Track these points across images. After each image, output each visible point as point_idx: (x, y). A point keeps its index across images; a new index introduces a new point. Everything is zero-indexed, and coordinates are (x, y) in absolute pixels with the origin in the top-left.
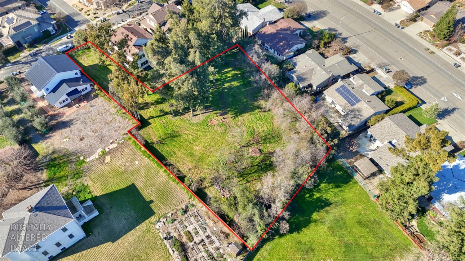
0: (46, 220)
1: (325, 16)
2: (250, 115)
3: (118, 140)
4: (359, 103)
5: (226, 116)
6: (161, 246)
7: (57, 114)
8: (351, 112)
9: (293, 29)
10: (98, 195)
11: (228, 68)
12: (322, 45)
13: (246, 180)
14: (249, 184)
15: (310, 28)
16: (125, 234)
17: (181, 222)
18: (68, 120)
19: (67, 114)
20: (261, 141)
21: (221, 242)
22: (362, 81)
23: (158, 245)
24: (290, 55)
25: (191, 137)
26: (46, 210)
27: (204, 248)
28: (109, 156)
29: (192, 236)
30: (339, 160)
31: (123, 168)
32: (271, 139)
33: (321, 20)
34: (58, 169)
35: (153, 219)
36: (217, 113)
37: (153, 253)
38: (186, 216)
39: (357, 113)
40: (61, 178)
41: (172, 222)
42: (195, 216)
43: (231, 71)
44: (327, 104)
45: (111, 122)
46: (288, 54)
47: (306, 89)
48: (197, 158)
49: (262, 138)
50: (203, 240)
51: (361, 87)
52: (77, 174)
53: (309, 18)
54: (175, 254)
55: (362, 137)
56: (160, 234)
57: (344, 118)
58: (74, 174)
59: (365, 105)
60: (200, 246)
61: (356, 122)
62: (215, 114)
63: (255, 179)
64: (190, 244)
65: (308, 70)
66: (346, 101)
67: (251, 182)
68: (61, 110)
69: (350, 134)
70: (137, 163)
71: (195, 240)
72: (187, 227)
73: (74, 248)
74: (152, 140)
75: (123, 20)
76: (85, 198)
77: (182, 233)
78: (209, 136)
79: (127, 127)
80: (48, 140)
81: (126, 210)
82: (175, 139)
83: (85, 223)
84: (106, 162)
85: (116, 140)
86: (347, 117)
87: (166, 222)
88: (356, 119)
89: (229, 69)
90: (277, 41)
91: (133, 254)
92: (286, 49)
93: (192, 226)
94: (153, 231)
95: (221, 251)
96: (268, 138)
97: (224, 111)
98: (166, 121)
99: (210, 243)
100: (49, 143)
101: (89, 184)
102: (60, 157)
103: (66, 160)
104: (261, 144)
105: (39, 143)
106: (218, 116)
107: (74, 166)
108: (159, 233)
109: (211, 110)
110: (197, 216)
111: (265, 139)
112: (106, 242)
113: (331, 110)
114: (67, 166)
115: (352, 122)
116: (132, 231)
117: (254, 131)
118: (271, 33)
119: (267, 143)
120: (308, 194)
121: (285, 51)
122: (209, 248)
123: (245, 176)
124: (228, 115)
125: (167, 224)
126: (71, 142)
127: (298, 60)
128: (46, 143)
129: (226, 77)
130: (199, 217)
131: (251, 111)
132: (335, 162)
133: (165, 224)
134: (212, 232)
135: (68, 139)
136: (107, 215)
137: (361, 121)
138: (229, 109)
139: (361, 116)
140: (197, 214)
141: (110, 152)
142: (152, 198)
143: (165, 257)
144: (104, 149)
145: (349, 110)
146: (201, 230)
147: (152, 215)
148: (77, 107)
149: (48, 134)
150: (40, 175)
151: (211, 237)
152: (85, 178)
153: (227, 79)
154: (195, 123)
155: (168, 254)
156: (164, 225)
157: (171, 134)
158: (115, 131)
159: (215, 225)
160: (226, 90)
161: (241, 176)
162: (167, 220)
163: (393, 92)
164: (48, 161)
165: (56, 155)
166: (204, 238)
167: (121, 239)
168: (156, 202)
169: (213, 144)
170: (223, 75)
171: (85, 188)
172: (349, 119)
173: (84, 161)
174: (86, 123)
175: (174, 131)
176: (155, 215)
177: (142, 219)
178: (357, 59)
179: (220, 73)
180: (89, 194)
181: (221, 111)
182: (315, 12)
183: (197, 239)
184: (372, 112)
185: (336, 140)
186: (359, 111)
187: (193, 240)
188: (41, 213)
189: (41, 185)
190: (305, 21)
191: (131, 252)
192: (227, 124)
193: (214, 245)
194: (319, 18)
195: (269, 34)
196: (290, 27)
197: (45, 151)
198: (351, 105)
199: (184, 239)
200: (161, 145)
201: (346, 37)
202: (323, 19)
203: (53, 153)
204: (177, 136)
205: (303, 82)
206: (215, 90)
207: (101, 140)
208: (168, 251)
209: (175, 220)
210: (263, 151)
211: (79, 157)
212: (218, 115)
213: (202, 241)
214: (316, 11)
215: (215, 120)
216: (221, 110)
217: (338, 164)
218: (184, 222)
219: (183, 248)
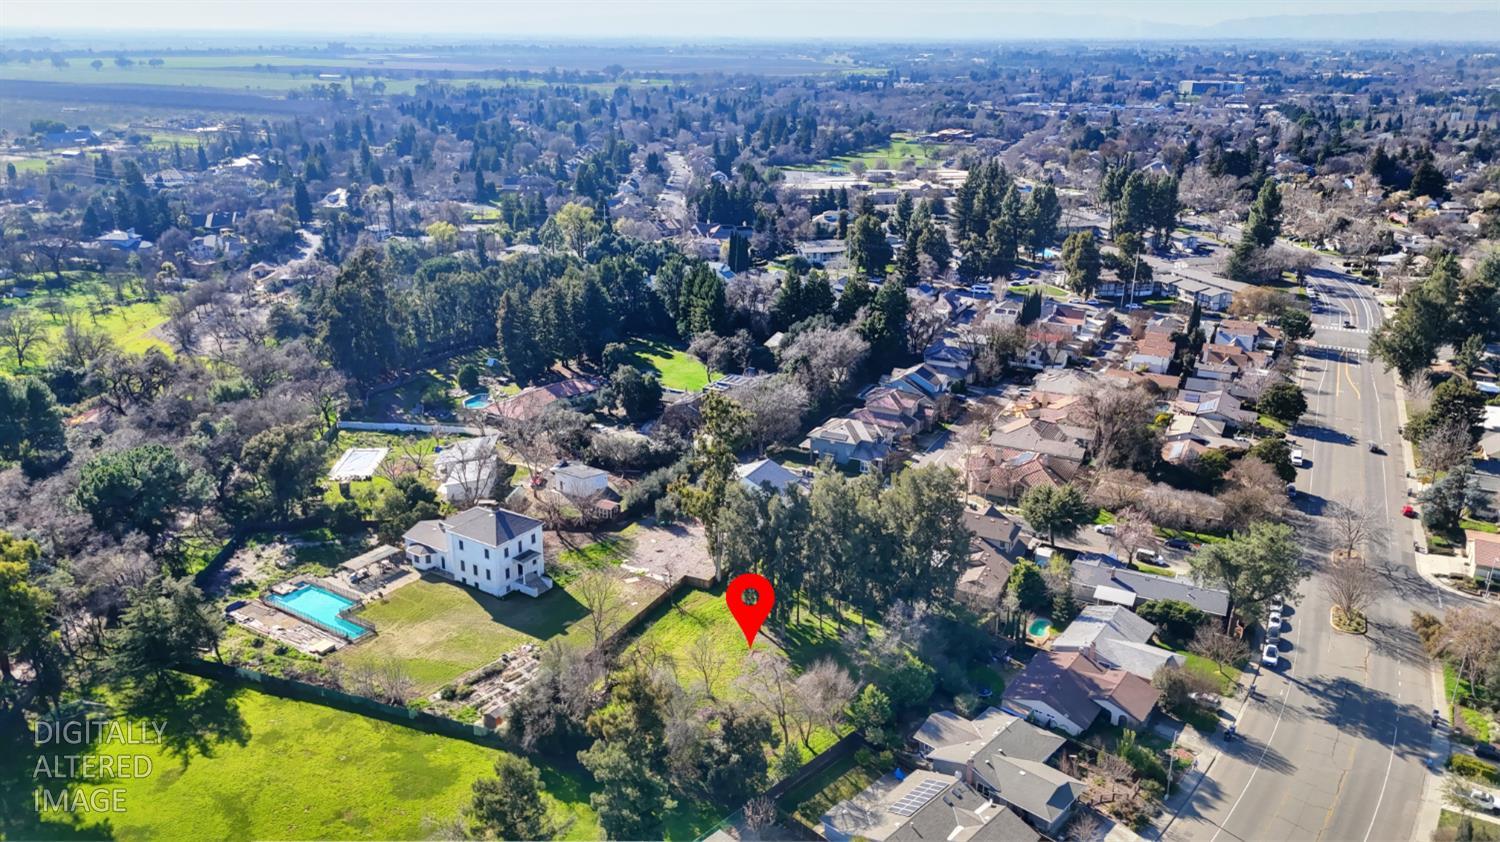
1: (1263, 768)
4: (901, 817)
9: (1107, 695)
10: (566, 590)
12: (1100, 756)
15: (1176, 742)
17: (534, 666)
22: (990, 819)
23: (495, 653)
28: (638, 580)
29: (514, 679)
34: (599, 550)
35: (536, 641)
40: (587, 557)
41: (533, 658)
51: (969, 822)
52: (596, 566)
56: (512, 652)
58: (595, 563)
59: (897, 824)
60: (498, 690)
64: (500, 681)
65: (973, 735)
66: (900, 800)
71: (507, 684)
72: (529, 672)
73: (480, 594)
74: (685, 605)
77: (518, 670)
79: (699, 575)
81: (547, 617)
82: (697, 626)
83: (519, 589)
84: (626, 581)
85: (670, 576)
87: (533, 653)
91: (478, 638)
94: (516, 646)
100: (643, 533)
101: (583, 579)
102: (622, 548)
103: (618, 553)
105: (638, 526)
107: (609, 560)
108: (515, 651)
114: (608, 555)
125: (530, 654)
126: (650, 547)
128: (641, 531)
133: (529, 652)
135: (655, 542)
136: (536, 604)
141: (646, 579)
142: (572, 633)
144: (647, 573)
147: (542, 639)
149: (656, 526)
152: (591, 573)
155: (482, 665)
156: (527, 652)
157: (705, 620)
162: (537, 652)
164: (612, 541)
165: (624, 545)
168: (565, 637)
171: (576, 576)
173: (620, 563)
176: (544, 641)
180: (566, 581)
183: (509, 685)
186: (877, 823)
187: (508, 682)
190: (1201, 733)
191: (481, 636)
194: (1243, 758)
196: (1110, 690)
197: (630, 535)
199: (506, 674)
200: (680, 615)
202: (1249, 766)
203: (628, 542)
204: (705, 626)
205: (927, 737)
207: (665, 565)
208: (487, 664)
211: (625, 558)
213: (506, 690)
219: (490, 675)
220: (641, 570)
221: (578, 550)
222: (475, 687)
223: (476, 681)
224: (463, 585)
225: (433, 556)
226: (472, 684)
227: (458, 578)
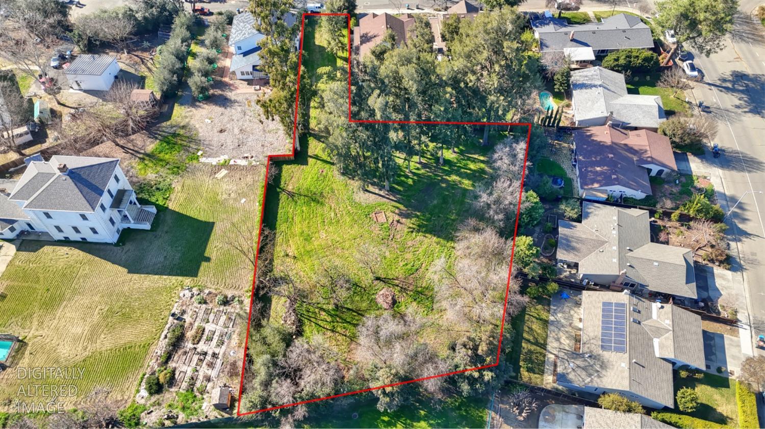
0: (69, 192)
1: (750, 172)
2: (438, 243)
3: (253, 159)
4: (618, 354)
5: (404, 220)
6: (163, 319)
7: (230, 85)
8: (590, 357)
9: (649, 157)
10: (170, 208)
11: (482, 155)
12: (675, 215)
13: (333, 326)
14: (332, 334)
15: (694, 174)
16: (147, 274)
17: (207, 312)
18: (233, 99)
19: (238, 91)
20: (410, 291)
21: (222, 375)
22: (671, 323)
23: (161, 315)
24: (595, 196)
25: (333, 215)
26: (78, 181)
27: (197, 364)
28: (226, 172)
29: (201, 337)
30: (490, 412)
31: (225, 196)
32: (427, 299)
33: (735, 173)
34: (168, 149)
35: (188, 281)
36: (398, 208)
37: (147, 319)
38: (222, 308)
39: (597, 367)
40: (161, 160)
41: (200, 303)
42: (230, 318)
43: (482, 162)
44: (575, 315)
45: (269, 132)
46: (594, 193)
47: (565, 266)
48: (308, 248)
49: (417, 287)
50: (205, 354)
51: (659, 332)
52: (178, 168)
53: (715, 157)
54: (164, 342)
55: (574, 411)
56: (176, 305)
57: (566, 357)
58: (175, 165)
59: (623, 365)
60: (196, 358)
61: (580, 380)
62: (394, 207)
63: (345, 336)
64: (189, 345)
65: (594, 238)
66: (600, 334)
67: (337, 334)
68: (238, 82)
69: (557, 389)
70: (243, 200)
71: (198, 345)
72: (208, 322)
73: (95, 246)
74: (288, 185)
75: (419, 7)
76: (157, 201)
77: (196, 324)
78: (355, 230)
79: (279, 150)
80: (193, 109)
81: (176, 247)
82: (312, 204)
83: (129, 228)
84: (216, 176)
85: (252, 157)
86: (573, 358)
87: (195, 297)
88: (584, 373)
89: (482, 158)
90: (596, 161)
91: (130, 302)
92: (598, 182)
93: (214, 326)
94: (173, 295)
95: (210, 385)
96: (425, 295)
97: (409, 212)
98: (327, 173)
99: (208, 365)
100: (191, 113)
101: (176, 189)
102: (184, 136)
103: (185, 143)
104: (407, 294)
105: (183, 107)
106: (394, 212)
107: (184, 157)
108: (176, 302)
109: (393, 198)
110: (232, 319)
111: (419, 293)
112: (124, 266)
113: (569, 329)
114: (179, 152)
115: (573, 373)
116: (157, 277)
117: (417, 270)
118: (601, 142)
119: (415, 300)
120: (389, 417)
121: (592, 184)
122: (202, 369)
123: (338, 319)
124: (409, 220)
125: (193, 299)
126: (210, 127)
127: (597, 213)
128: (188, 112)
129: (465, 167)
130: (232, 323)
131: (444, 239)
132: (481, 410)
133: (191, 298)
134: (224, 354)
135: (210, 121)
136: (155, 237)
137: (590, 385)
138: (418, 214)
139: (599, 377)
140: (234, 318)
141: (233, 167)
142: (213, 257)
143: (153, 335)
144: (230, 160)
145: (591, 352)
146: (216, 341)
147: (192, 276)
148: (256, 90)
149: (200, 102)
150: (148, 143)
151: (217, 358)
152: (180, 178)
153: (462, 170)
154: (357, 200)
155: (158, 335)
156: (189, 299)
157: (315, 194)
158: (263, 146)
159: (236, 348)
160: (444, 185)
161: (331, 316)
162: (199, 294)
163: (728, 386)
164: (170, 133)
165: (182, 132)
166: (210, 352)
167: (138, 275)
168: (212, 264)
169: (347, 244)
170: (463, 160)
171: (169, 188)
172: (572, 364)
173: (198, 158)
174: (245, 115)
175: (322, 193)
176: (195, 279)
177: (179, 271)
178: (724, 283)
179: (463, 155)
180: (164, 198)
181: (406, 209)
182: (738, 153)
183: (201, 347)
184: (624, 386)
185: (490, 374)
186: (604, 366)
187: (198, 344)
188: (71, 180)
189: (139, 155)
190: (699, 158)
191: (132, 298)
192: (393, 232)
193: (210, 371)
194: (734, 168)
195: (596, 141)
196: (646, 151)
197: (179, 120)
198: (602, 347)
199: (189, 334)
200: (290, 199)
201: (749, 231)
202: (742, 173)
203: (183, 127)
204: (318, 202)
205: (565, 252)
206: (431, 174)
207: (239, 146)
208: (163, 331)
209: (205, 303)
210: (398, 307)
211: (198, 150)
212: (397, 211)
213: (203, 354)
214: (742, 153)
215: (384, 216)
216: (406, 207)
217: (482, 417)
218: (212, 314)
219: (177, 342)
220: (222, 159)
221: (148, 155)
222: (172, 365)
223: (169, 357)
224: (66, 242)
225: (15, 225)
226: (166, 362)
227: (59, 236)
